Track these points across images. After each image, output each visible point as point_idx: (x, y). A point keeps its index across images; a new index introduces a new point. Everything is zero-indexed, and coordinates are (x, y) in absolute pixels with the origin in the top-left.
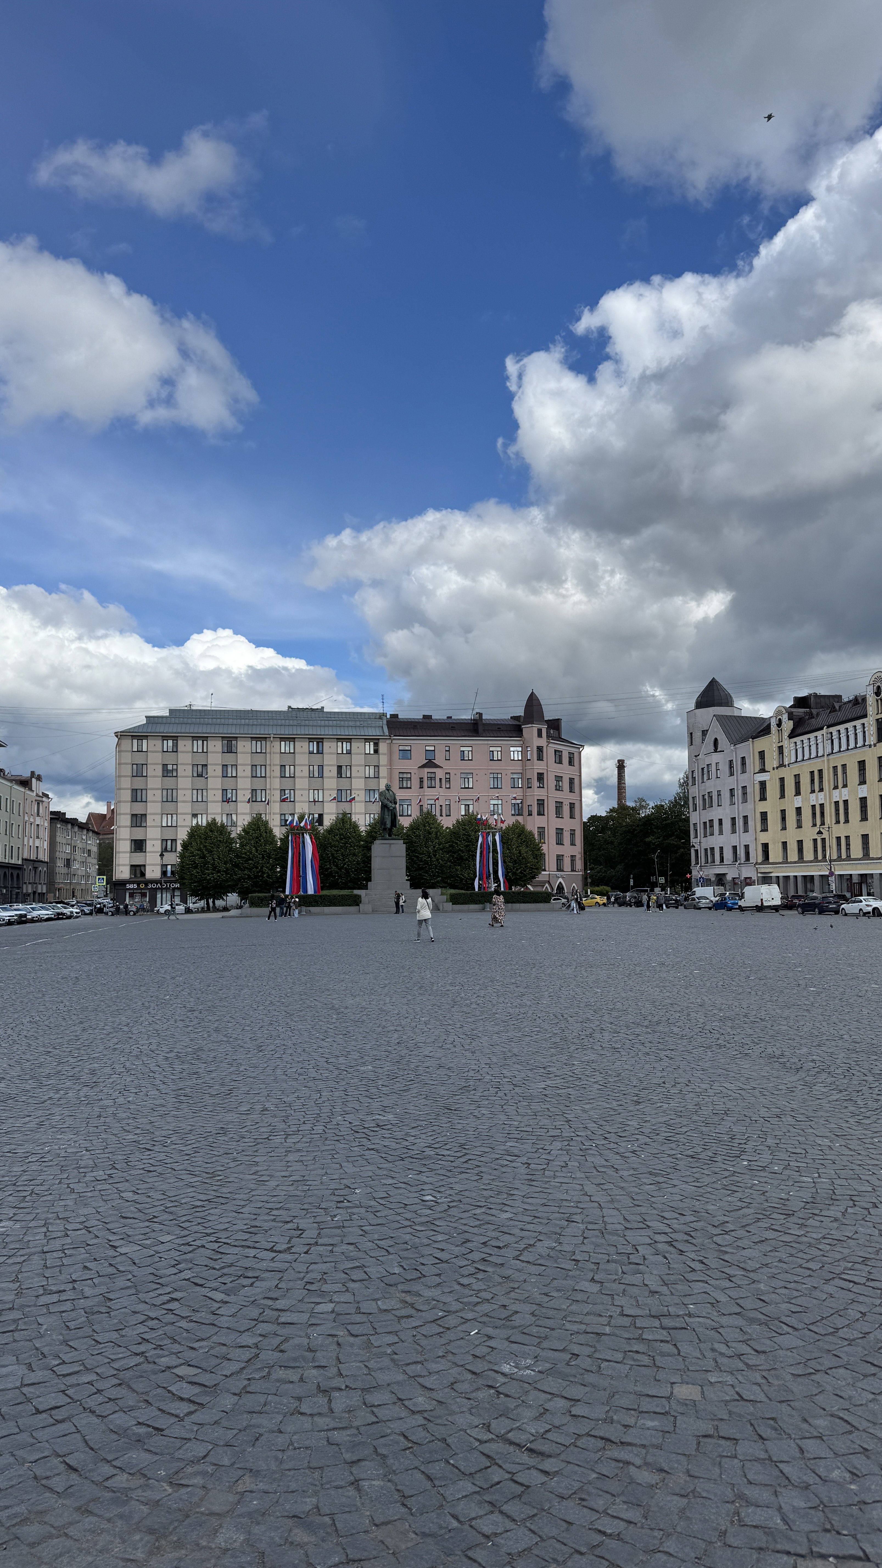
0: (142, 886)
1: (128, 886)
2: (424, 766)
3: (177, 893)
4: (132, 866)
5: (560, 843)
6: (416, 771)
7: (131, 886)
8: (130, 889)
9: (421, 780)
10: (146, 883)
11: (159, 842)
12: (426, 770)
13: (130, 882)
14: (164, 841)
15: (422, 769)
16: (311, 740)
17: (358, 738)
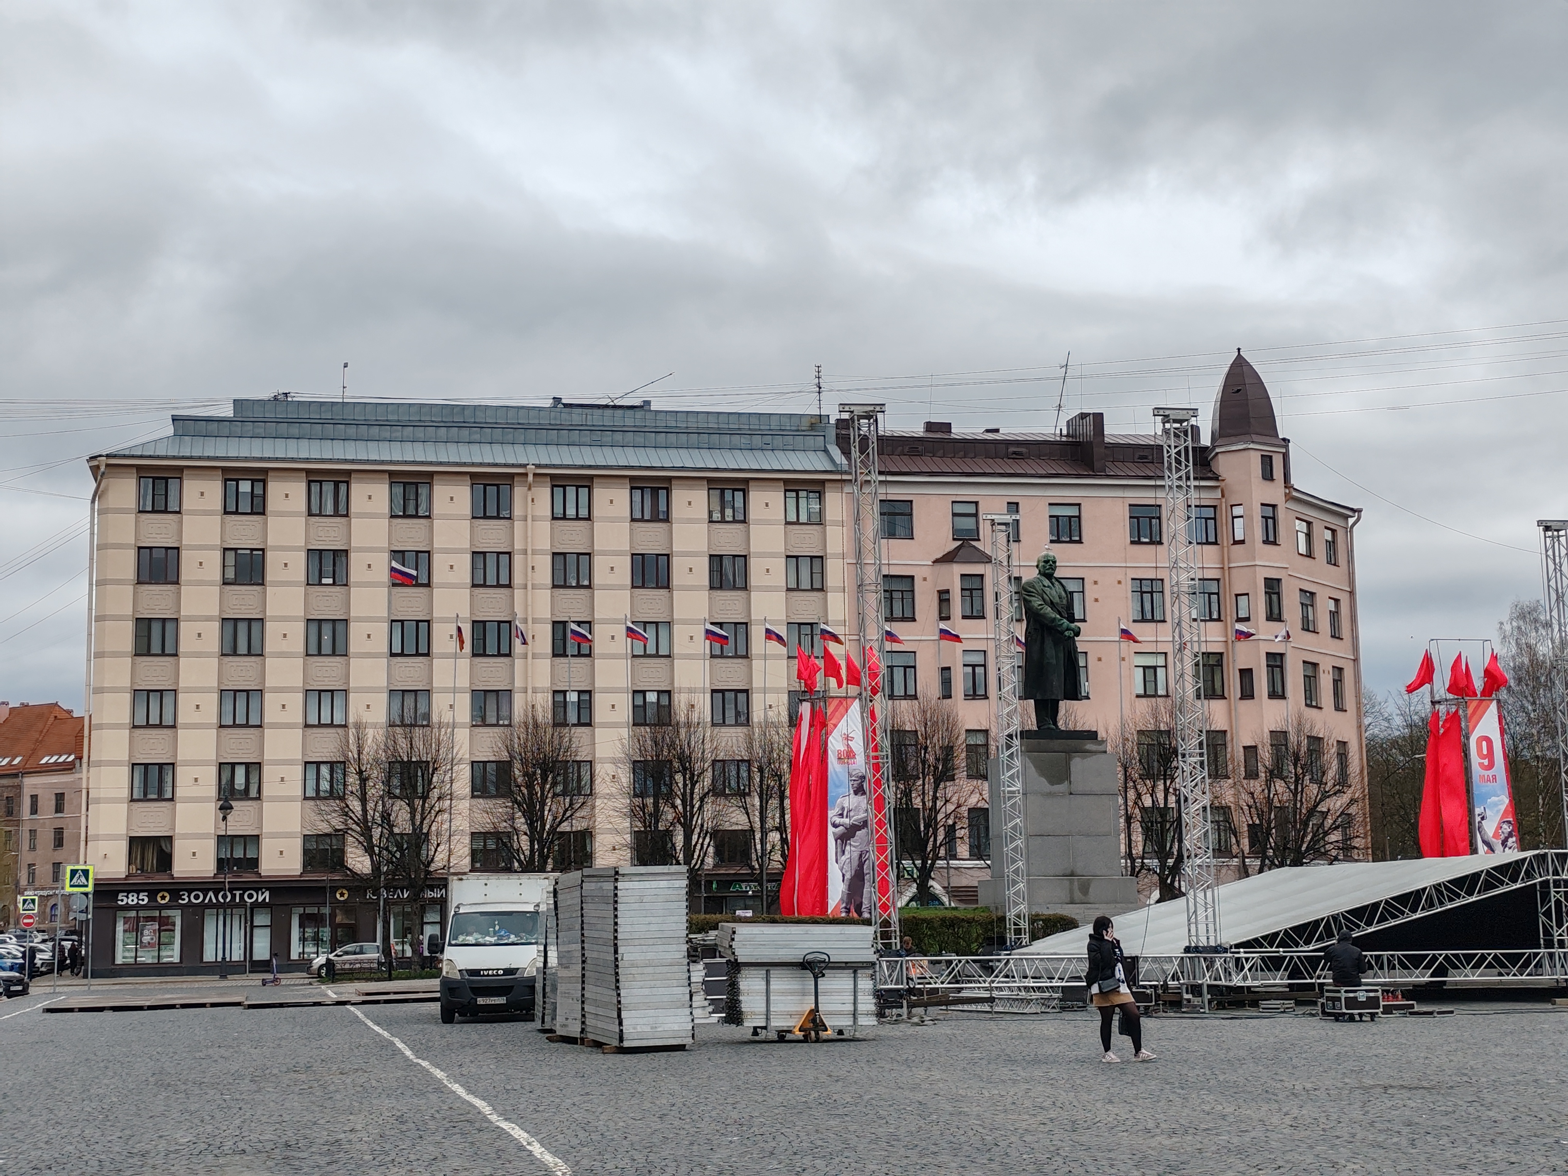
0: (164, 899)
1: (124, 900)
2: (948, 558)
3: (263, 919)
4: (133, 841)
6: (926, 572)
7: (132, 900)
8: (128, 907)
9: (944, 597)
10: (177, 889)
11: (213, 771)
12: (959, 569)
13: (127, 887)
14: (226, 768)
15: (944, 568)
16: (637, 484)
17: (766, 480)
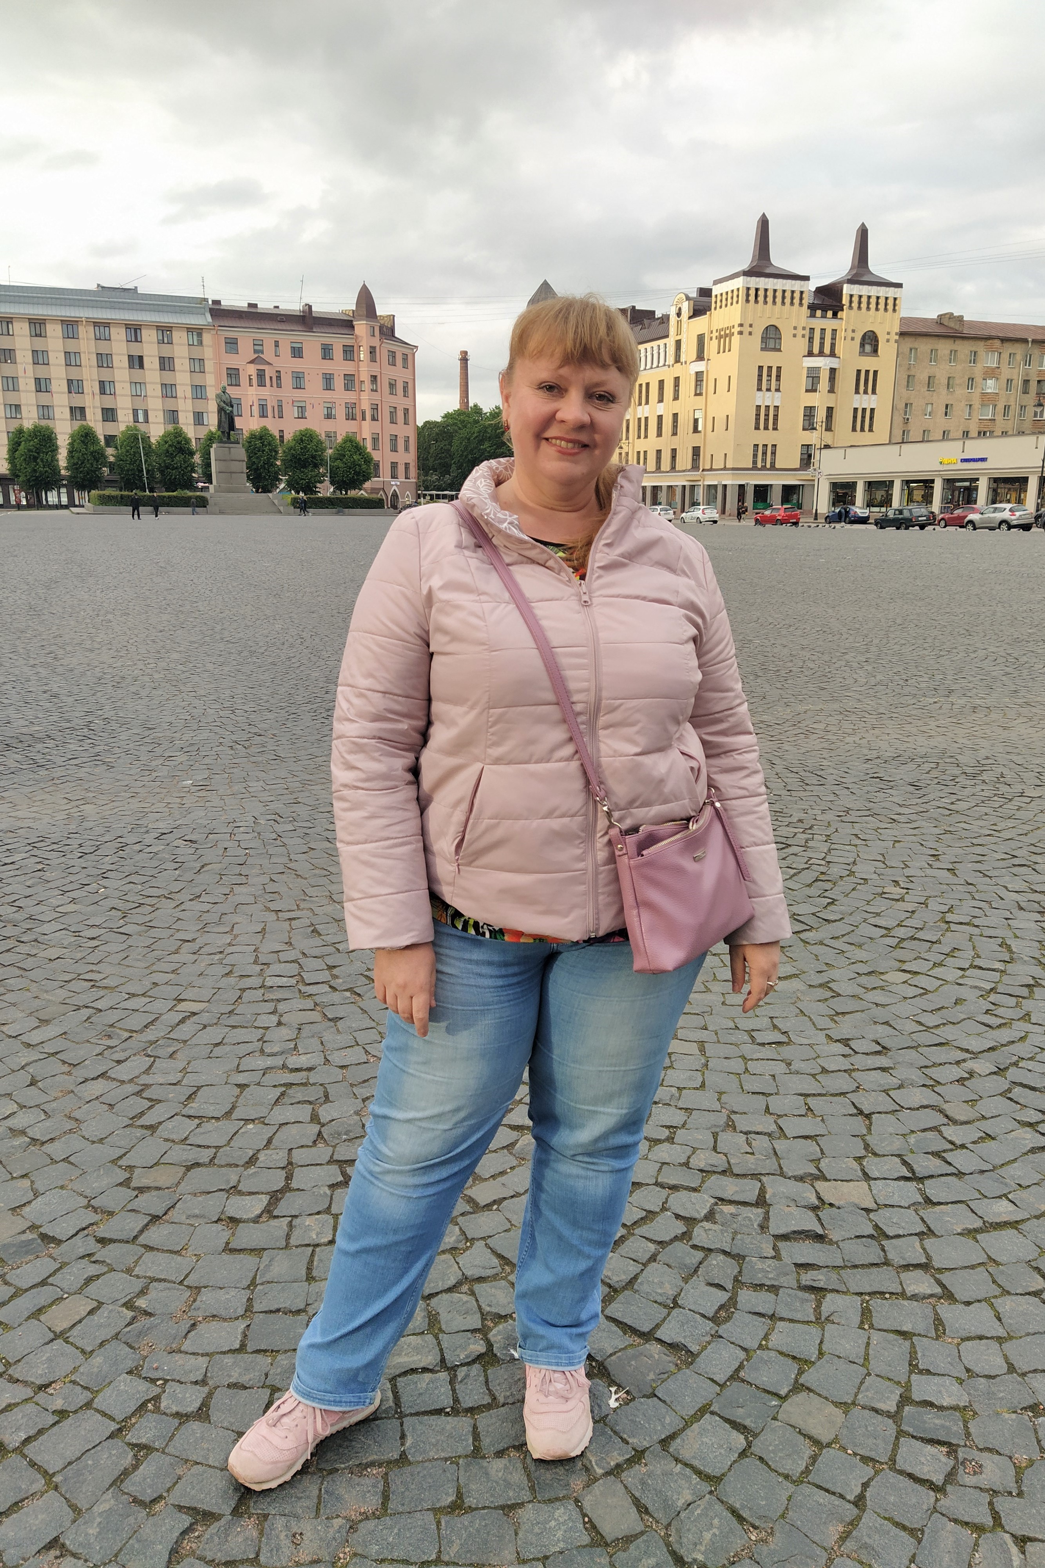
2: (252, 362)
5: (394, 449)
6: (243, 367)
9: (251, 378)
12: (256, 367)
15: (251, 366)
16: (128, 327)
17: (180, 327)
